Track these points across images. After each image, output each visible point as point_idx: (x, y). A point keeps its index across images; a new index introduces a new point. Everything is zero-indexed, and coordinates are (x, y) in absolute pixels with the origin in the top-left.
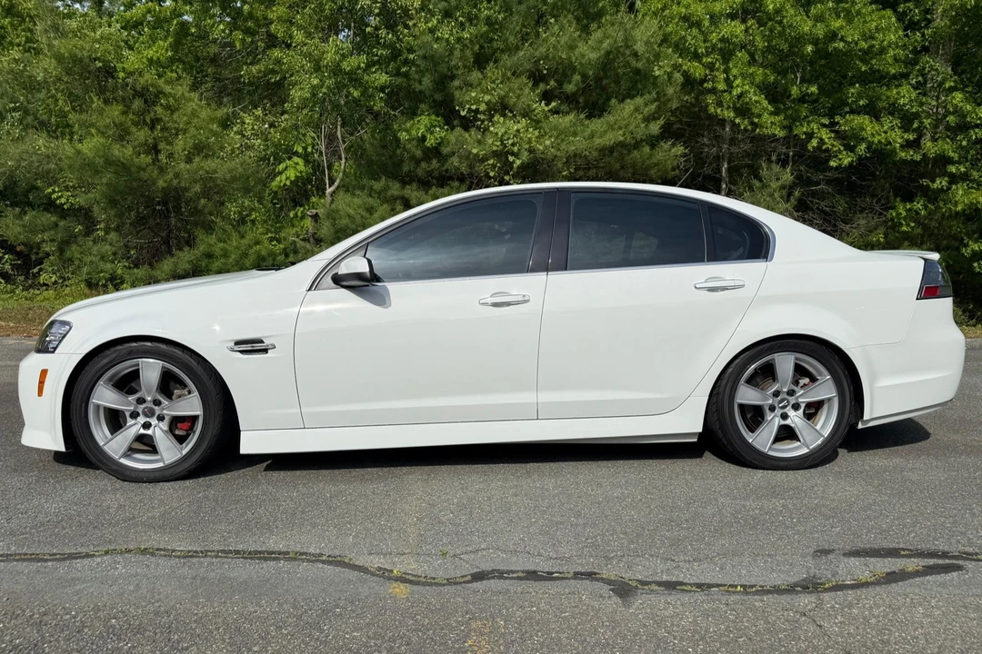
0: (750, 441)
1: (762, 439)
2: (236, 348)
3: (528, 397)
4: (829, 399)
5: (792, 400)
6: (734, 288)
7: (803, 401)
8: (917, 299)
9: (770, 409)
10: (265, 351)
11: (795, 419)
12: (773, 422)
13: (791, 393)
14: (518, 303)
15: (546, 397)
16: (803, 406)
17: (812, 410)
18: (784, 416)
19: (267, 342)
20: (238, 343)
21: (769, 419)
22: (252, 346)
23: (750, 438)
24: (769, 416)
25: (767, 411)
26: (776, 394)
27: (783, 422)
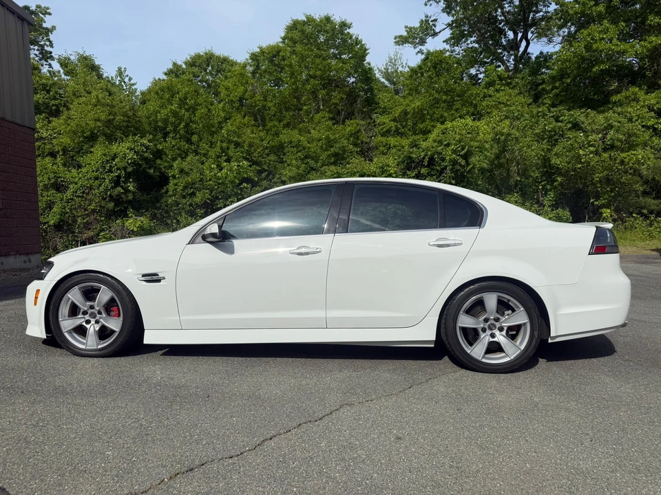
0: (469, 352)
1: (477, 351)
2: (143, 279)
3: (320, 314)
4: (525, 324)
5: (498, 325)
6: (455, 245)
7: (506, 325)
8: (589, 254)
9: (482, 330)
10: (159, 281)
11: (500, 338)
12: (485, 339)
13: (497, 320)
14: (314, 253)
15: (333, 314)
16: (505, 328)
17: (513, 332)
18: (493, 336)
19: (161, 275)
20: (144, 276)
21: (482, 337)
22: (153, 278)
23: (468, 350)
24: (482, 335)
25: (481, 332)
26: (486, 320)
27: (491, 340)
